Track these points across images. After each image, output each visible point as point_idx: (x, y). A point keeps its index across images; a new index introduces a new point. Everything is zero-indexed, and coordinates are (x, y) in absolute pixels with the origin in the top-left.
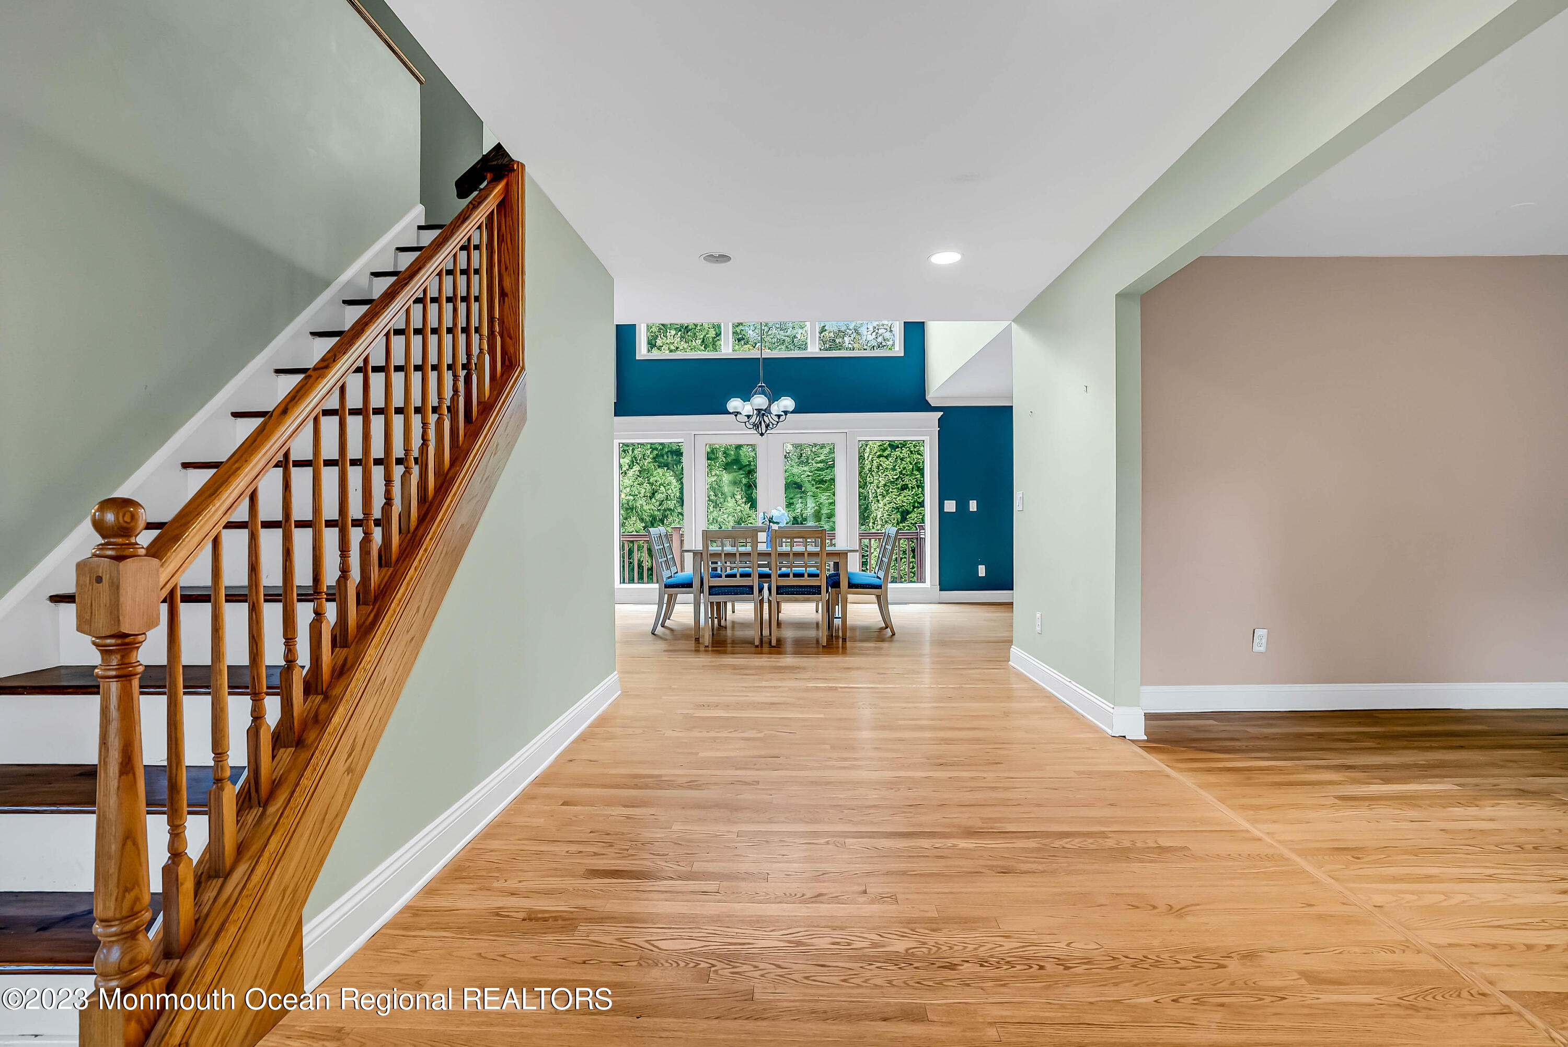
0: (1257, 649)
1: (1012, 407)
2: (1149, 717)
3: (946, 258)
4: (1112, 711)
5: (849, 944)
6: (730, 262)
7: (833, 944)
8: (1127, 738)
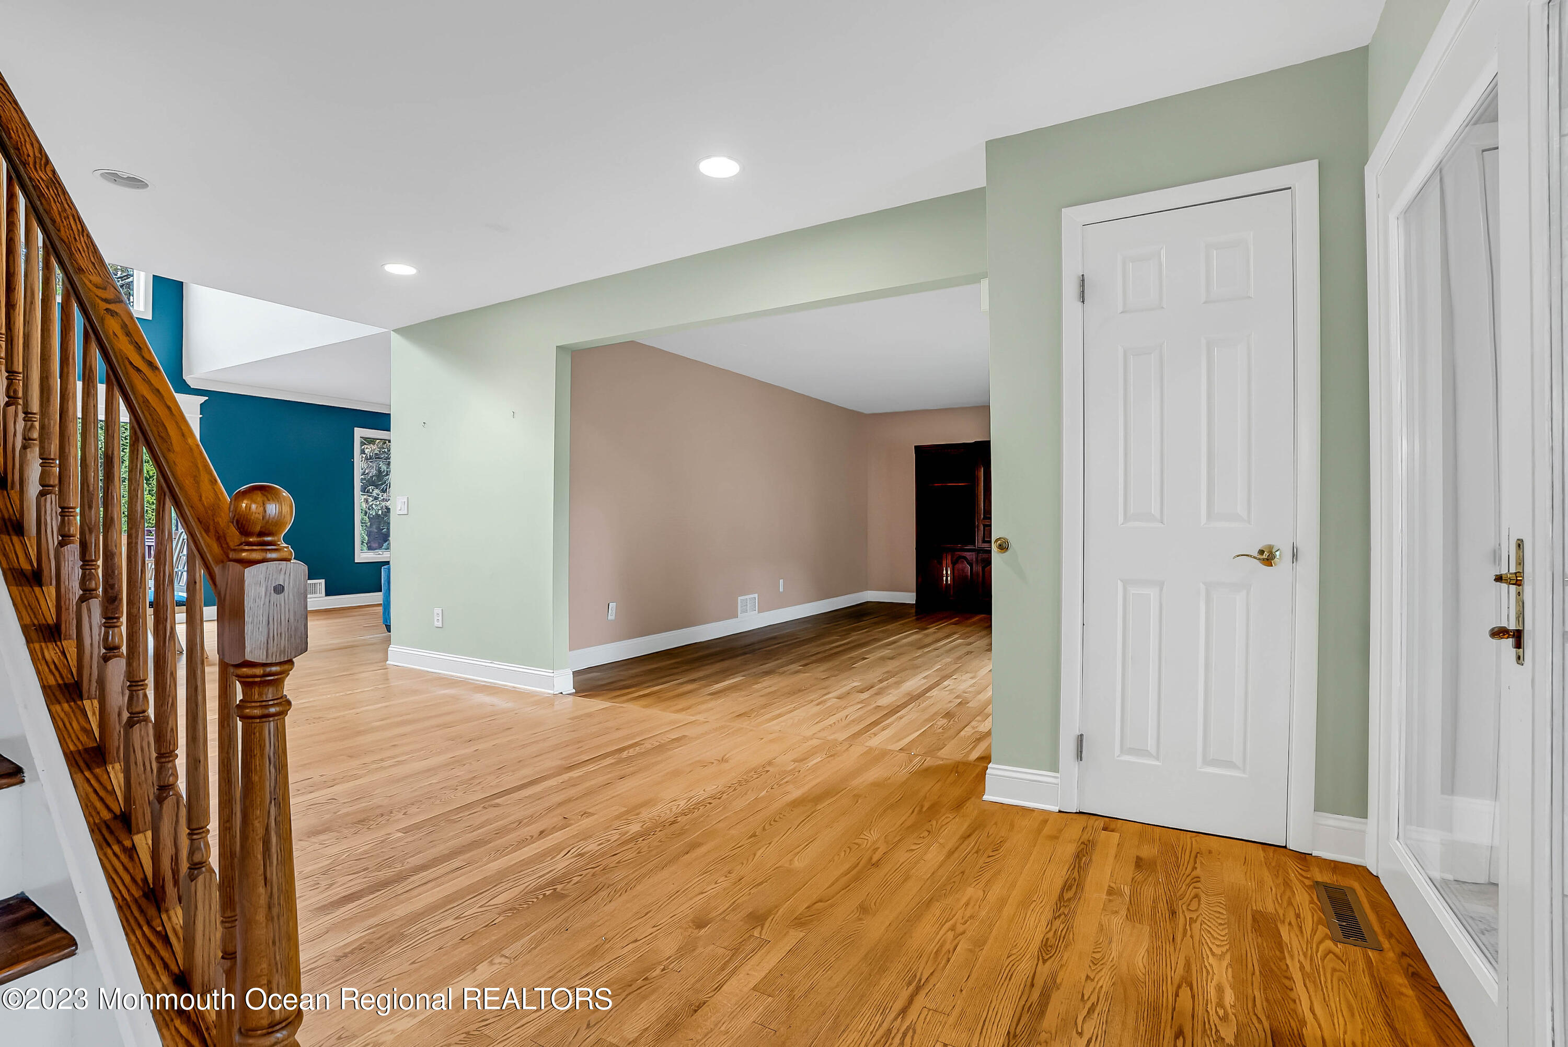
0: (610, 617)
1: (390, 414)
2: (576, 674)
3: (400, 269)
4: (552, 675)
5: (609, 841)
6: (145, 190)
7: (599, 845)
8: (564, 693)
